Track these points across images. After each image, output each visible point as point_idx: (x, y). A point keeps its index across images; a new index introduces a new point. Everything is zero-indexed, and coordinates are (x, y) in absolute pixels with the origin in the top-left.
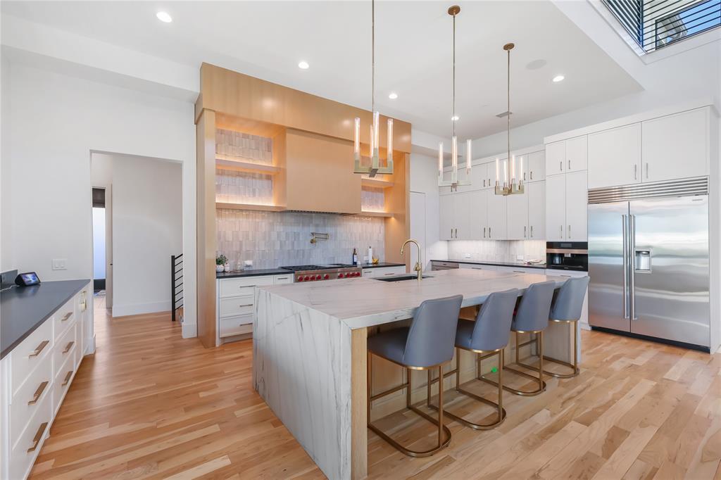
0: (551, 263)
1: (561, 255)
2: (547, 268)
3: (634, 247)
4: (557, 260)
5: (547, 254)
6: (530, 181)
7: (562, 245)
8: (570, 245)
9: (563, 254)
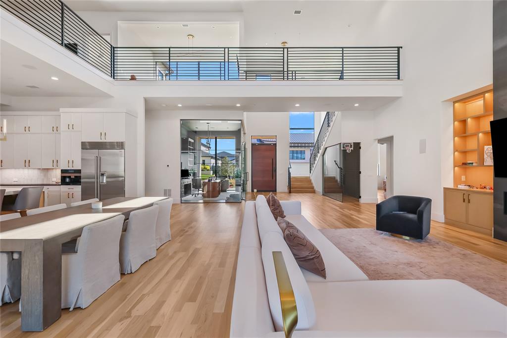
0: (64, 181)
1: (69, 177)
2: (62, 184)
3: (100, 171)
4: (68, 180)
5: (61, 177)
6: (57, 132)
7: (70, 171)
8: (73, 171)
9: (70, 176)
